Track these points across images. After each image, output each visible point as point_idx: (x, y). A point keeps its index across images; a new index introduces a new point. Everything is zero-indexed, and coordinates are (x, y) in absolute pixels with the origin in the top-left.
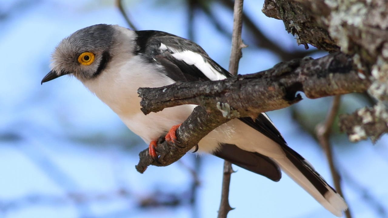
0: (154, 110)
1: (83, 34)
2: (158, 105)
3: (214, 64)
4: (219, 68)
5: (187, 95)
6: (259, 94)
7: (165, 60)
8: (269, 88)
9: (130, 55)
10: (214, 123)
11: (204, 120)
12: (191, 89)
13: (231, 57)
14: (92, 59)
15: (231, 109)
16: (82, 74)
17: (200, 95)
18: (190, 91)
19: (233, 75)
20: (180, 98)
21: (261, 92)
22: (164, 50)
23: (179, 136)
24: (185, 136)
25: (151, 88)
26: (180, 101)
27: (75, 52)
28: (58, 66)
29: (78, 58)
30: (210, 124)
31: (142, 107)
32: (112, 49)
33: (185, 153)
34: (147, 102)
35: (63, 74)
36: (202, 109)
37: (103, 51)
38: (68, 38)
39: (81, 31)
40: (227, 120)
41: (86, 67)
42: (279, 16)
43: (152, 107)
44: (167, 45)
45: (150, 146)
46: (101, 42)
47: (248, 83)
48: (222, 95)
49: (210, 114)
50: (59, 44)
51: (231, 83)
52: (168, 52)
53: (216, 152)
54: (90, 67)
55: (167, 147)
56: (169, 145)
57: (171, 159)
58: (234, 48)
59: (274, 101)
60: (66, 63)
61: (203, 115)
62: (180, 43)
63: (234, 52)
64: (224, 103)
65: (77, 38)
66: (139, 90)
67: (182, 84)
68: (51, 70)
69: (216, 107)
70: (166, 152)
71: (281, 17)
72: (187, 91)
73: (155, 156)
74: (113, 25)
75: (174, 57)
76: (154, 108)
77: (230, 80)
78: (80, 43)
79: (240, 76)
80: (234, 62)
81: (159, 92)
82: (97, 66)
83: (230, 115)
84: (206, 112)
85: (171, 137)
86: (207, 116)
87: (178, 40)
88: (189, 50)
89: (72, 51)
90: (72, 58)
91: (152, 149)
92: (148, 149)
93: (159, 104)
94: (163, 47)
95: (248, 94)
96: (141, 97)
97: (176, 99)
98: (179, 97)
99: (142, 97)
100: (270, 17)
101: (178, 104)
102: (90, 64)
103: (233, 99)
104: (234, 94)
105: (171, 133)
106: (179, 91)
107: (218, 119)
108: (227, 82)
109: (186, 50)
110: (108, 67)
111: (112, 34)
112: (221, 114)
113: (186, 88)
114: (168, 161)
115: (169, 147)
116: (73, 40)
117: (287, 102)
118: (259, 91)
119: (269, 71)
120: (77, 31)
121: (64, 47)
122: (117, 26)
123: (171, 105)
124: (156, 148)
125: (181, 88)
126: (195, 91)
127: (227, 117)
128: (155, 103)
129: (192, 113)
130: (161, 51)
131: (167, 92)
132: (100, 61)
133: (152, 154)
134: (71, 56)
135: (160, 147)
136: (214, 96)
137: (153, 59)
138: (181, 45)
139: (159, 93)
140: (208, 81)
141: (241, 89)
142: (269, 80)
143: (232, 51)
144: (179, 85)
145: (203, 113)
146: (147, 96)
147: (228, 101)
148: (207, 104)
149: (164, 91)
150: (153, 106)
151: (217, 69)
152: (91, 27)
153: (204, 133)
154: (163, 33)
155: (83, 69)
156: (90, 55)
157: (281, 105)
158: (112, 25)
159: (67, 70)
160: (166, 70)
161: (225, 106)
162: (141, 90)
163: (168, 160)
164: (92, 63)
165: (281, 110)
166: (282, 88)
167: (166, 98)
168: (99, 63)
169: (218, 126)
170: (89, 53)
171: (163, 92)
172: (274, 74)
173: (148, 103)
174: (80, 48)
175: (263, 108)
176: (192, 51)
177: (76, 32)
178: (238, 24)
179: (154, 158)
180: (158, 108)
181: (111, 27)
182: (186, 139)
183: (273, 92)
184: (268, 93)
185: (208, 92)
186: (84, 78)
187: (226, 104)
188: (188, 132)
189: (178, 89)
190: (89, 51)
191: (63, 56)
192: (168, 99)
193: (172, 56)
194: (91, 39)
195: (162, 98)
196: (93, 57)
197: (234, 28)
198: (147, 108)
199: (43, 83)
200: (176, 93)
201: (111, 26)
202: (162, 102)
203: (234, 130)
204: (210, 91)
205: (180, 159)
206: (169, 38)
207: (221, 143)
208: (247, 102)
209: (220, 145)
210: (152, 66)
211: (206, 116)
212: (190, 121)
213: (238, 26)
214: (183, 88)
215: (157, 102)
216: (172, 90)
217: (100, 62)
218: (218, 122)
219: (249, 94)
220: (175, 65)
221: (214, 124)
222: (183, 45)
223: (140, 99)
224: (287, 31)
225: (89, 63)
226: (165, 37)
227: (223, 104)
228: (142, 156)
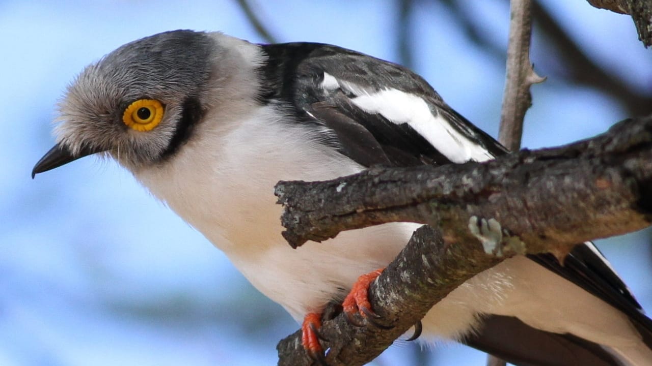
0: (314, 235)
1: (134, 55)
2: (324, 224)
3: (457, 121)
4: (470, 130)
5: (395, 199)
6: (573, 198)
7: (336, 113)
8: (598, 181)
9: (251, 104)
10: (463, 267)
11: (437, 260)
12: (405, 185)
13: (503, 106)
14: (157, 115)
15: (504, 235)
16: (132, 152)
17: (429, 199)
18: (405, 189)
19: (509, 149)
20: (379, 207)
21: (579, 192)
22: (332, 89)
23: (376, 301)
24: (391, 301)
25: (309, 183)
26: (378, 214)
27: (117, 100)
28: (74, 132)
29: (123, 114)
30: (453, 270)
31: (285, 229)
32: (206, 93)
33: (392, 343)
34: (297, 217)
35: (85, 151)
36: (432, 234)
37: (185, 98)
38: (98, 65)
39: (130, 46)
40: (493, 261)
41: (141, 137)
42: (622, 6)
43: (311, 230)
44: (338, 76)
45: (304, 324)
46: (179, 75)
47: (547, 170)
48: (481, 199)
49: (454, 246)
50: (76, 78)
51: (504, 170)
52: (343, 95)
53: (468, 337)
54: (153, 135)
55: (347, 328)
56: (350, 322)
57: (355, 357)
58: (511, 85)
59: (610, 213)
60: (94, 126)
61: (436, 248)
62: (371, 70)
63: (513, 93)
64: (487, 219)
65: (120, 63)
66: (279, 187)
67: (385, 171)
68: (57, 142)
69: (467, 230)
70: (344, 339)
71: (626, 8)
72: (395, 190)
73: (317, 351)
74: (209, 33)
75: (356, 107)
76: (316, 230)
77: (502, 162)
78: (128, 77)
79: (527, 152)
80: (513, 119)
81: (328, 192)
82: (170, 134)
83: (502, 248)
84: (443, 241)
85: (358, 302)
86: (446, 250)
87: (366, 63)
88: (393, 87)
89: (108, 95)
90: (107, 113)
91: (310, 334)
92: (299, 333)
93: (327, 221)
94: (329, 81)
95: (545, 196)
96: (283, 205)
97: (369, 208)
98: (376, 205)
99: (286, 203)
100: (599, 8)
101: (375, 221)
102: (153, 129)
103: (509, 209)
104: (512, 197)
105: (357, 295)
106: (375, 191)
107: (473, 258)
108: (493, 168)
109: (386, 88)
110: (197, 135)
111: (207, 55)
112: (480, 246)
113: (394, 182)
114: (349, 362)
115: (351, 327)
116: (111, 69)
117: (642, 216)
118: (574, 190)
119: (599, 139)
120: (121, 48)
121: (88, 85)
122: (219, 34)
123: (356, 224)
124: (319, 330)
125: (381, 182)
126: (416, 190)
127: (495, 252)
128: (318, 220)
129: (409, 244)
130: (326, 92)
131: (347, 193)
132: (176, 121)
133: (311, 345)
134: (105, 108)
135: (329, 327)
136: (461, 201)
137: (306, 112)
138: (375, 77)
139: (326, 195)
140: (448, 166)
141: (529, 185)
142: (597, 161)
143: (507, 89)
144: (377, 173)
145: (434, 244)
146: (297, 203)
147: (498, 214)
148: (446, 222)
149: (339, 189)
150: (312, 226)
151: (464, 131)
152: (155, 38)
153: (440, 293)
154: (328, 49)
155: (135, 139)
156: (152, 106)
157: (627, 223)
158: (207, 32)
159: (95, 144)
160: (339, 139)
161: (488, 226)
162: (282, 187)
163: (349, 359)
164: (156, 127)
165: (628, 235)
166: (629, 182)
167: (344, 207)
168: (174, 125)
169: (472, 276)
170: (150, 101)
171: (337, 193)
172: (610, 148)
173: (300, 219)
174: (128, 89)
175: (584, 233)
176: (403, 91)
177: (118, 49)
178: (521, 24)
179: (315, 356)
180: (325, 231)
181: (204, 37)
182: (394, 309)
183: (608, 192)
184: (594, 194)
185: (448, 193)
186: (137, 164)
187: (492, 221)
188: (398, 291)
189: (374, 185)
190: (150, 96)
191: (86, 107)
192: (348, 209)
193: (352, 103)
194: (156, 68)
195: (335, 208)
196: (159, 111)
197: (513, 35)
198: (298, 231)
199: (37, 175)
200: (369, 193)
201: (204, 35)
202: (334, 216)
203: (511, 281)
204: (452, 190)
205: (379, 357)
206: (344, 60)
207: (481, 312)
208: (544, 217)
209: (479, 318)
210: (305, 131)
211: (442, 250)
212: (404, 263)
213: (521, 30)
214: (387, 182)
215: (322, 216)
216: (360, 187)
217: (178, 123)
218: (473, 266)
219: (550, 196)
220: (359, 125)
221: (462, 270)
222: (379, 76)
223: (281, 210)
224: (641, 44)
225: (149, 127)
226: (334, 57)
227: (484, 221)
228: (285, 350)
